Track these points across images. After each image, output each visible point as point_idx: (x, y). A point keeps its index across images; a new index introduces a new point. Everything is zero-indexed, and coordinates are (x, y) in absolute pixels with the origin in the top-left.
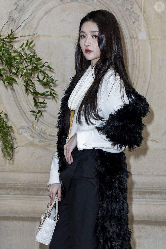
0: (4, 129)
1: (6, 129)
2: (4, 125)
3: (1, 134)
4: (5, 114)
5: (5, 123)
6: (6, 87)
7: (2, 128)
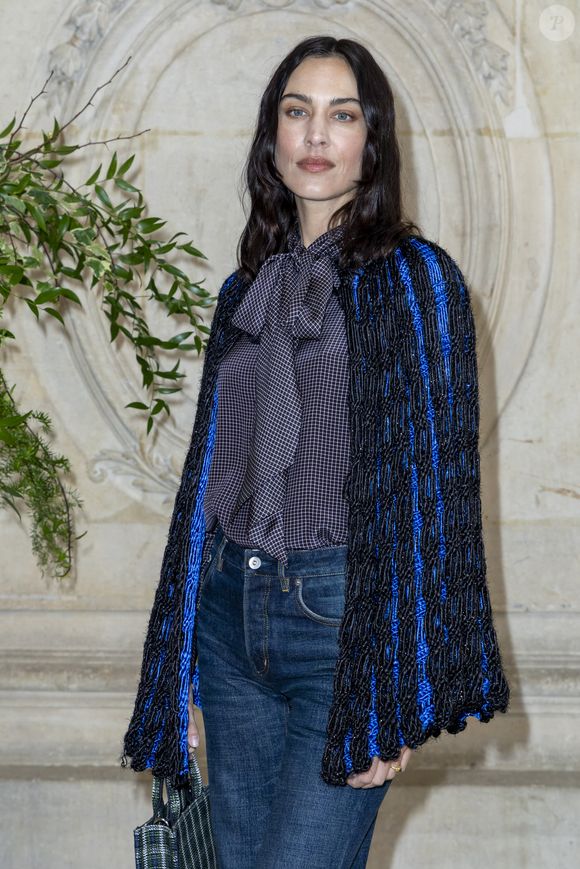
0: (38, 469)
1: (45, 469)
2: (39, 454)
4: (42, 418)
6: (42, 326)
7: (33, 466)
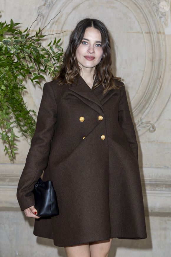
0: (32, 126)
1: (34, 126)
2: (33, 122)
3: (29, 131)
4: (33, 111)
5: (33, 120)
6: (34, 86)
7: (31, 125)
